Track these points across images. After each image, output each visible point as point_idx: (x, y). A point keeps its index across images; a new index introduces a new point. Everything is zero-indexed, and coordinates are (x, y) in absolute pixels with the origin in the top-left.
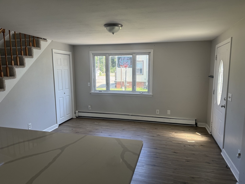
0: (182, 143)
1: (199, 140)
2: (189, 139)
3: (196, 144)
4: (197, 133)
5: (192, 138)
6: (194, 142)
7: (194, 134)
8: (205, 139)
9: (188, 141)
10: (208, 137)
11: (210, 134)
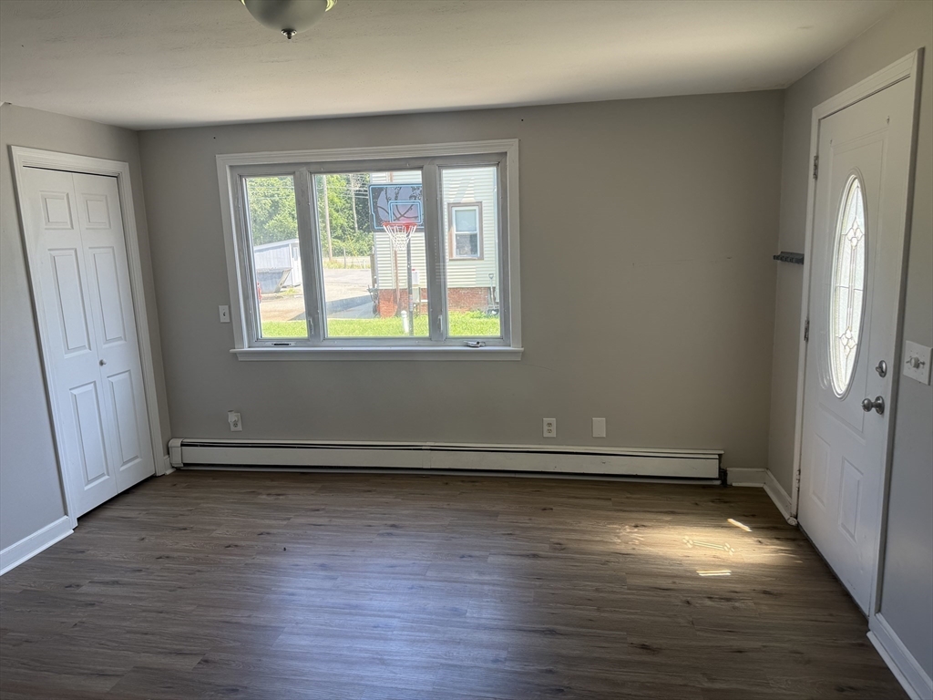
0: (672, 586)
1: (751, 561)
2: (704, 558)
3: (738, 587)
4: (731, 521)
5: (714, 553)
6: (726, 572)
7: (719, 530)
8: (777, 551)
9: (702, 573)
10: (787, 539)
11: (793, 522)
